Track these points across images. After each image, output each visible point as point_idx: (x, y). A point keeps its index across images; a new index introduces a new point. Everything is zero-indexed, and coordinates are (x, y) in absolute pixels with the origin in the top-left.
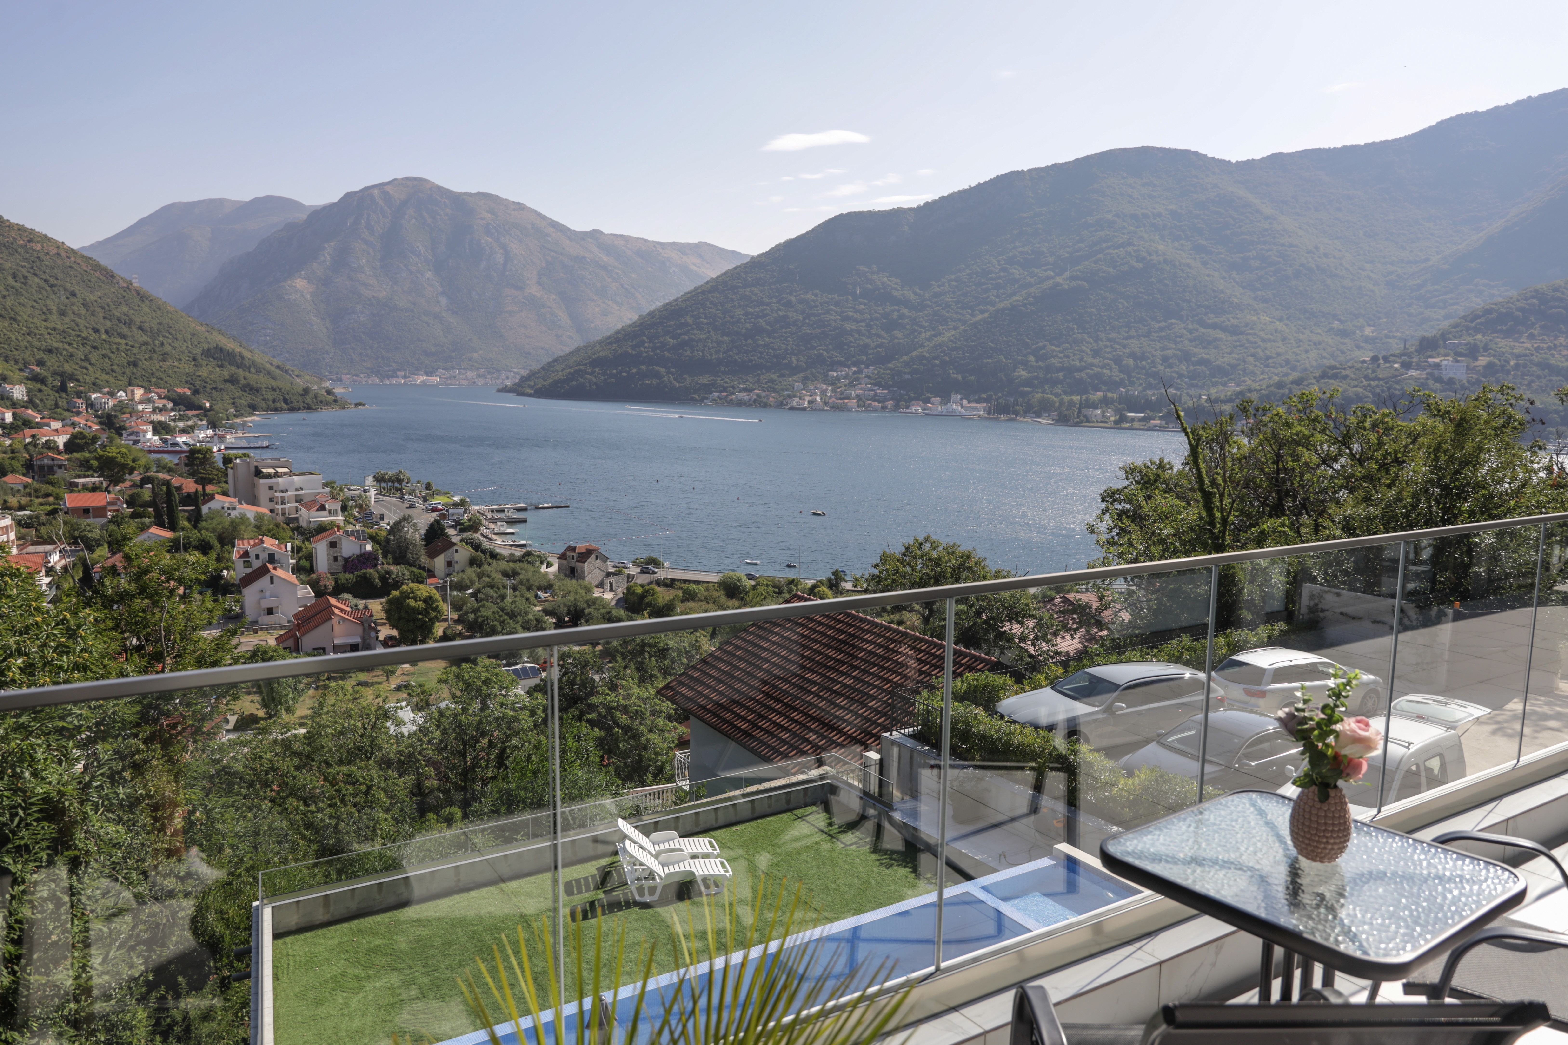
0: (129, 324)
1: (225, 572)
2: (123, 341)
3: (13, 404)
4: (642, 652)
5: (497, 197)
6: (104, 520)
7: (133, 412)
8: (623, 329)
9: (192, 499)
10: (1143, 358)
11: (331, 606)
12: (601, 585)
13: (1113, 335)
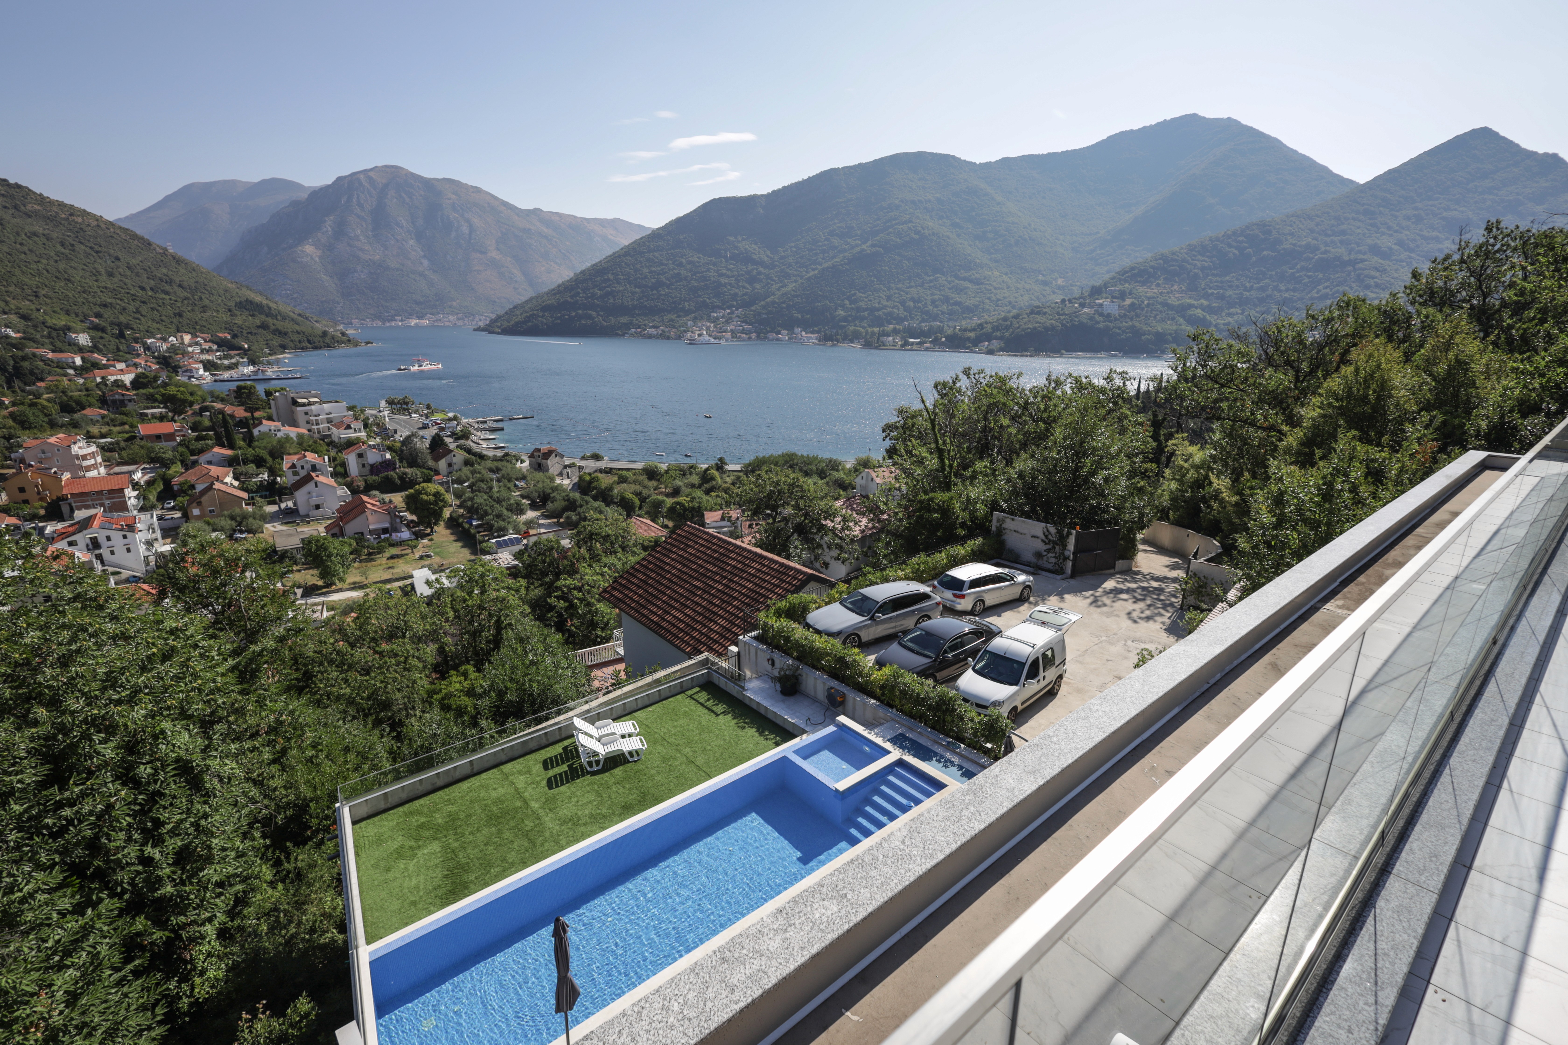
0: (170, 282)
1: (279, 479)
2: (167, 297)
3: (81, 350)
4: (591, 538)
5: (459, 182)
6: (174, 444)
7: (185, 353)
8: (563, 283)
9: (243, 423)
10: (919, 301)
11: (364, 502)
12: (561, 474)
13: (900, 285)
